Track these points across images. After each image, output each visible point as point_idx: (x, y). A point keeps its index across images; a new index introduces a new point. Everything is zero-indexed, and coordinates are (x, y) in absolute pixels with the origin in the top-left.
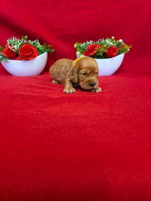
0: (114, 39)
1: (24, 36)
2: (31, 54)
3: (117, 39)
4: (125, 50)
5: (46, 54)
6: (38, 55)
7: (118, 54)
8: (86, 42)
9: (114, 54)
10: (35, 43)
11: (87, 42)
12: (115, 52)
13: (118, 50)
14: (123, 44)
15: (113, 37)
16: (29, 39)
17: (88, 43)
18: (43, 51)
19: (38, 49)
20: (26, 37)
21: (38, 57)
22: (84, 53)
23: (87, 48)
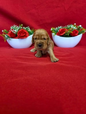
0: (76, 25)
2: (25, 35)
3: (78, 25)
4: (83, 32)
6: (29, 36)
7: (79, 34)
9: (76, 34)
10: (27, 29)
11: (58, 27)
12: (77, 33)
13: (78, 32)
14: (82, 28)
15: (75, 24)
18: (32, 33)
19: (29, 32)
20: (22, 25)
22: (57, 34)
23: (58, 31)
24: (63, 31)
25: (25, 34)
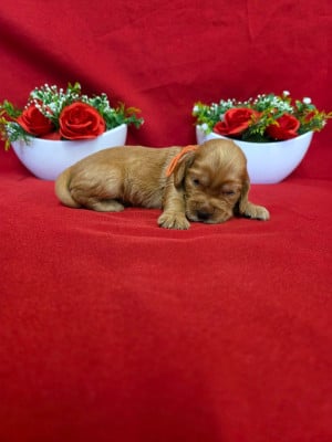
0: (288, 96)
1: (73, 85)
2: (90, 128)
3: (295, 96)
4: (316, 124)
5: (123, 127)
6: (105, 131)
7: (300, 133)
8: (218, 103)
9: (292, 132)
10: (98, 102)
11: (222, 102)
12: (293, 128)
13: (299, 124)
14: (312, 108)
15: (286, 93)
16: (83, 92)
17: (224, 104)
18: (117, 119)
19: (105, 115)
20: (78, 86)
21: (105, 134)
22: (217, 128)
23: (222, 116)
24: (241, 117)
25: (90, 123)
